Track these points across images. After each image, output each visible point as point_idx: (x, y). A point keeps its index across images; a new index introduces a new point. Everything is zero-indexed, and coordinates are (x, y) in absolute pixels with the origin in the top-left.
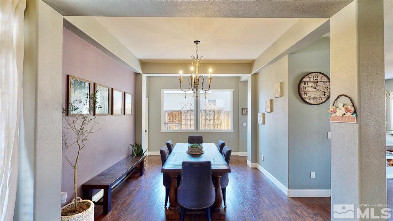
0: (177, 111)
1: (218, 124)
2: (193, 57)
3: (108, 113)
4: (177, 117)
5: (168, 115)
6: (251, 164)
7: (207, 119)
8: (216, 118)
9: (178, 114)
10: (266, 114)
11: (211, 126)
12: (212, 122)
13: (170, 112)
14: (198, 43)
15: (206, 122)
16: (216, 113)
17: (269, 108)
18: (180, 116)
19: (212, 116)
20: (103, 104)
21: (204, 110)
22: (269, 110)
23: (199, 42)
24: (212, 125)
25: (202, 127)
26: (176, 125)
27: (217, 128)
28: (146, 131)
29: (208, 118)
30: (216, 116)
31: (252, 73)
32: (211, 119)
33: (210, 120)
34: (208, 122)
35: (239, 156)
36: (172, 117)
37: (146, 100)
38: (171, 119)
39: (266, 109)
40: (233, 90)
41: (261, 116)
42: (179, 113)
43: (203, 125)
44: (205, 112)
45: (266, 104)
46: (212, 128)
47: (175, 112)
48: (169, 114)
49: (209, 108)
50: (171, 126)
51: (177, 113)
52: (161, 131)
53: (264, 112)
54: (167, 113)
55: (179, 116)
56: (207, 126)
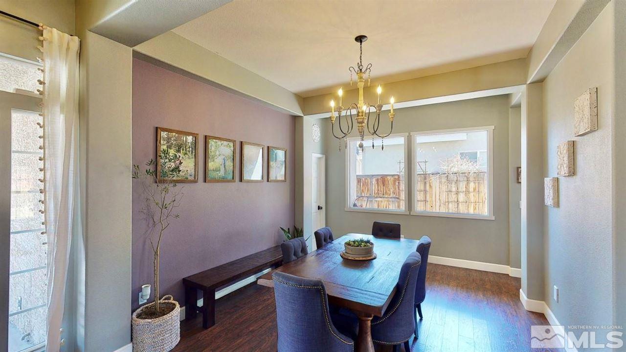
0: (393, 176)
1: (477, 201)
2: (351, 69)
3: (233, 179)
4: (391, 186)
5: (376, 182)
6: (527, 301)
7: (451, 191)
8: (471, 189)
9: (395, 181)
10: (563, 182)
11: (460, 204)
12: (462, 197)
13: (380, 178)
14: (363, 40)
15: (450, 195)
16: (471, 179)
17: (565, 166)
18: (397, 184)
19: (462, 186)
20: (223, 166)
21: (445, 174)
22: (565, 170)
23: (365, 37)
24: (462, 202)
25: (440, 206)
26: (390, 199)
27: (475, 209)
28: (319, 208)
29: (454, 189)
30: (472, 185)
31: (528, 82)
32: (460, 190)
33: (457, 193)
34: (453, 197)
35: (510, 275)
36: (384, 186)
37: (319, 158)
38: (382, 190)
39: (559, 167)
40: (493, 127)
41: (550, 186)
42: (395, 178)
43: (442, 202)
44: (447, 176)
45: (559, 153)
46: (462, 209)
47: (388, 177)
48: (377, 180)
49: (455, 170)
50: (381, 201)
51: (392, 179)
52: (346, 210)
53: (556, 176)
54: (374, 180)
55: (394, 184)
56: (450, 203)
